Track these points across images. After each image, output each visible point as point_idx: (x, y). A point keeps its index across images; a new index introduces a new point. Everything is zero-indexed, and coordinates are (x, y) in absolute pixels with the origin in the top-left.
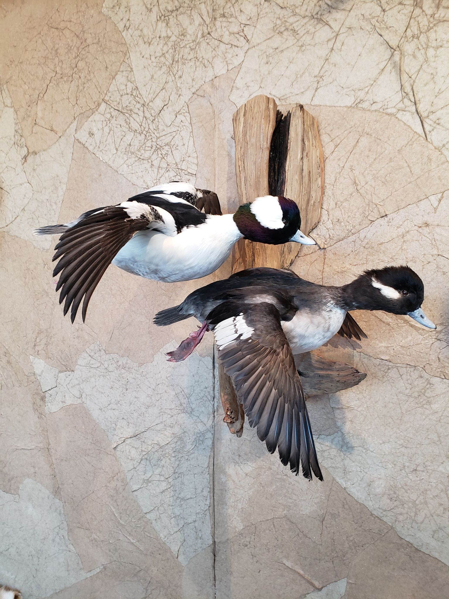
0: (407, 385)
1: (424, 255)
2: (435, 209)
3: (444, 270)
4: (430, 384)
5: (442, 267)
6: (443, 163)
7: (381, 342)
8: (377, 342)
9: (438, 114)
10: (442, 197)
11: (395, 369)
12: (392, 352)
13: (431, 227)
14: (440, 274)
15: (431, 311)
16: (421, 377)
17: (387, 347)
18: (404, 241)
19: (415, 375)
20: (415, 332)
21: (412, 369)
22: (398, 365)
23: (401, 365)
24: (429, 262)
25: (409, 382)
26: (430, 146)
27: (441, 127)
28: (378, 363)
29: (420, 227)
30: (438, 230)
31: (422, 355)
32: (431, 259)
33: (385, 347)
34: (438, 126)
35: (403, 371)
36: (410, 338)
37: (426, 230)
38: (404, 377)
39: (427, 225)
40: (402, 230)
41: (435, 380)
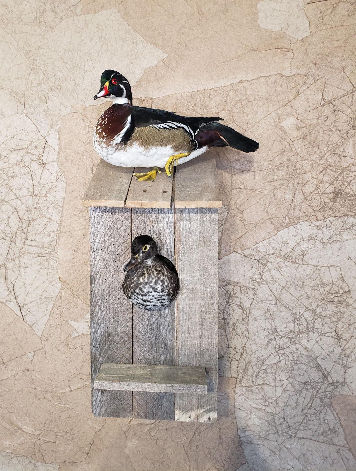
0: (23, 468)
1: (27, 388)
2: (32, 361)
3: (39, 397)
4: (36, 467)
5: (37, 395)
6: (33, 335)
7: (6, 441)
8: (4, 441)
9: (29, 306)
10: (35, 354)
11: (15, 458)
12: (13, 447)
13: (30, 372)
14: (37, 399)
15: (33, 422)
16: (31, 462)
17: (10, 445)
18: (15, 379)
19: (27, 462)
20: (25, 435)
21: (25, 458)
22: (17, 455)
23: (18, 455)
24: (30, 393)
25: (24, 466)
26: (26, 324)
27: (31, 314)
28: (5, 455)
29: (24, 371)
30: (33, 373)
31: (30, 449)
32: (31, 390)
33: (8, 444)
34: (29, 313)
35: (20, 459)
36: (22, 439)
37: (28, 373)
38: (21, 462)
39: (28, 370)
40: (14, 372)
41: (39, 464)
